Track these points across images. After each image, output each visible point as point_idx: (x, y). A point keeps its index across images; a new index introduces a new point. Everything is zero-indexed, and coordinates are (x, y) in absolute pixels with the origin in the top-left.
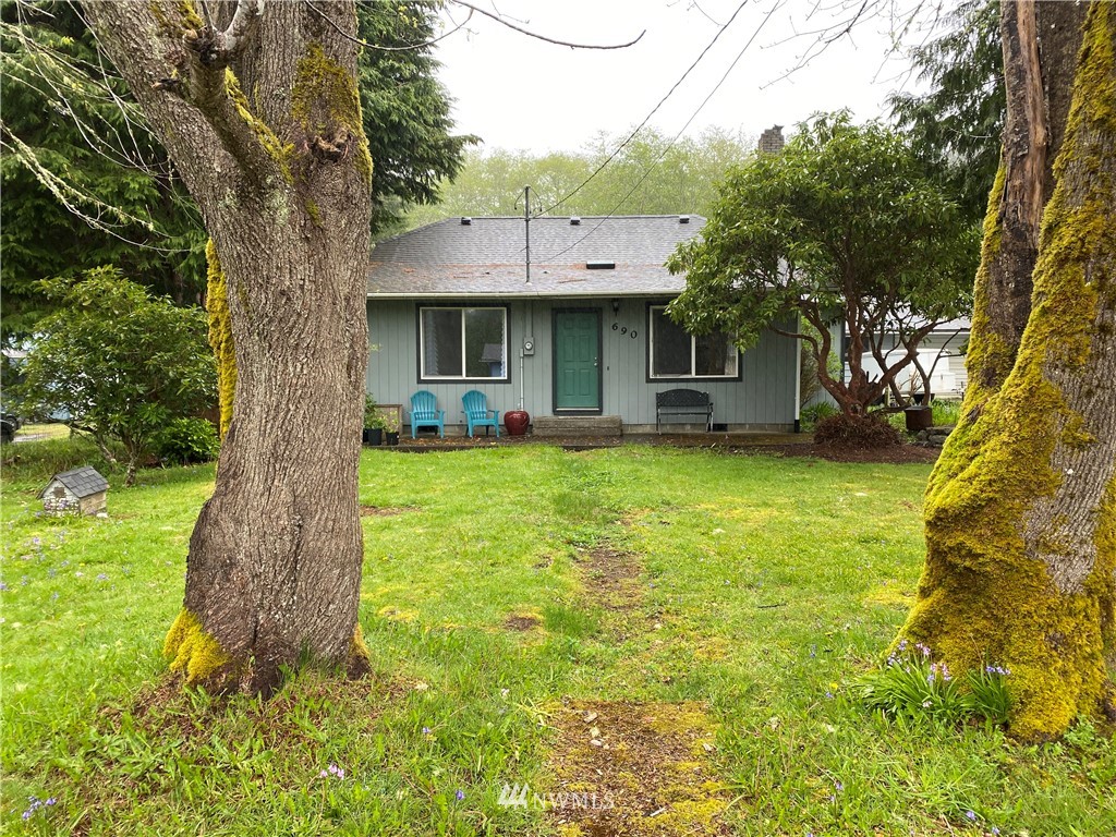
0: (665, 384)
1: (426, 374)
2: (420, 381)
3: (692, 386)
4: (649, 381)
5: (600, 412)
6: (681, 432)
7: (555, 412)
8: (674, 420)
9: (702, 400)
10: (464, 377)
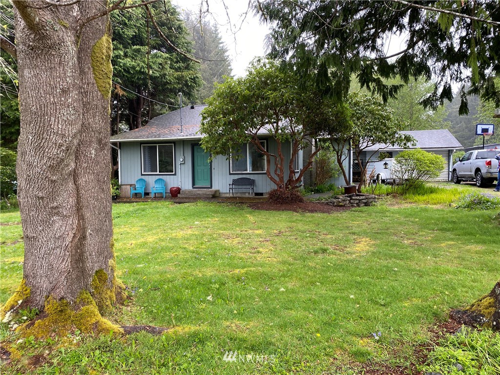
0: (237, 176)
1: (144, 172)
2: (142, 175)
3: (248, 176)
4: (230, 174)
5: (211, 187)
6: (244, 196)
7: (193, 188)
8: (241, 191)
9: (252, 183)
10: (158, 173)
